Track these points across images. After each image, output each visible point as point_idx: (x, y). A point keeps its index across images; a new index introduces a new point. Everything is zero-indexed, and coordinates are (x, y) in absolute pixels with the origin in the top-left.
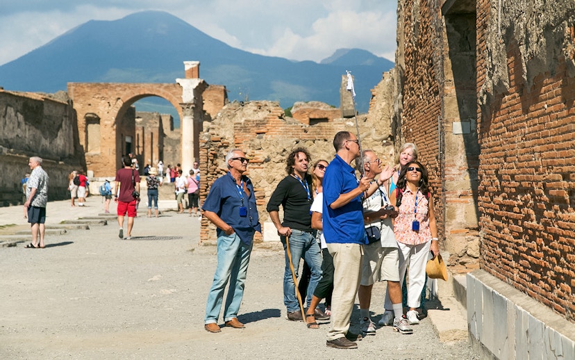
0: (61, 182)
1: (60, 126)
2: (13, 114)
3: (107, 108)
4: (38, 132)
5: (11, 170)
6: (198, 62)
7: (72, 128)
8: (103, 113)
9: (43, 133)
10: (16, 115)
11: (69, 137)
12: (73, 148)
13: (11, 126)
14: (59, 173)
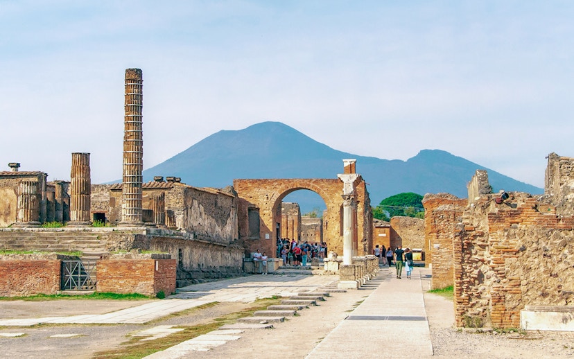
0: (230, 262)
1: (229, 215)
2: (197, 206)
3: (265, 200)
4: (214, 222)
5: (196, 253)
6: (355, 160)
7: (237, 217)
8: (262, 204)
9: (217, 221)
10: (199, 207)
11: (235, 224)
12: (237, 234)
13: (195, 216)
14: (229, 254)
